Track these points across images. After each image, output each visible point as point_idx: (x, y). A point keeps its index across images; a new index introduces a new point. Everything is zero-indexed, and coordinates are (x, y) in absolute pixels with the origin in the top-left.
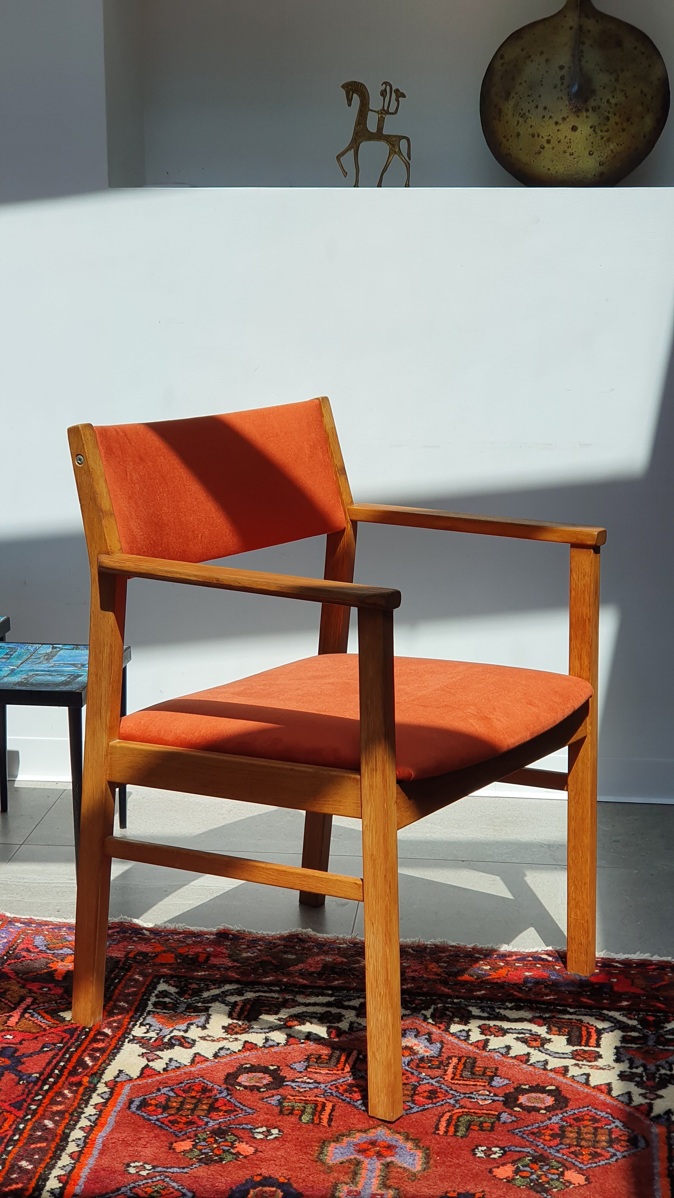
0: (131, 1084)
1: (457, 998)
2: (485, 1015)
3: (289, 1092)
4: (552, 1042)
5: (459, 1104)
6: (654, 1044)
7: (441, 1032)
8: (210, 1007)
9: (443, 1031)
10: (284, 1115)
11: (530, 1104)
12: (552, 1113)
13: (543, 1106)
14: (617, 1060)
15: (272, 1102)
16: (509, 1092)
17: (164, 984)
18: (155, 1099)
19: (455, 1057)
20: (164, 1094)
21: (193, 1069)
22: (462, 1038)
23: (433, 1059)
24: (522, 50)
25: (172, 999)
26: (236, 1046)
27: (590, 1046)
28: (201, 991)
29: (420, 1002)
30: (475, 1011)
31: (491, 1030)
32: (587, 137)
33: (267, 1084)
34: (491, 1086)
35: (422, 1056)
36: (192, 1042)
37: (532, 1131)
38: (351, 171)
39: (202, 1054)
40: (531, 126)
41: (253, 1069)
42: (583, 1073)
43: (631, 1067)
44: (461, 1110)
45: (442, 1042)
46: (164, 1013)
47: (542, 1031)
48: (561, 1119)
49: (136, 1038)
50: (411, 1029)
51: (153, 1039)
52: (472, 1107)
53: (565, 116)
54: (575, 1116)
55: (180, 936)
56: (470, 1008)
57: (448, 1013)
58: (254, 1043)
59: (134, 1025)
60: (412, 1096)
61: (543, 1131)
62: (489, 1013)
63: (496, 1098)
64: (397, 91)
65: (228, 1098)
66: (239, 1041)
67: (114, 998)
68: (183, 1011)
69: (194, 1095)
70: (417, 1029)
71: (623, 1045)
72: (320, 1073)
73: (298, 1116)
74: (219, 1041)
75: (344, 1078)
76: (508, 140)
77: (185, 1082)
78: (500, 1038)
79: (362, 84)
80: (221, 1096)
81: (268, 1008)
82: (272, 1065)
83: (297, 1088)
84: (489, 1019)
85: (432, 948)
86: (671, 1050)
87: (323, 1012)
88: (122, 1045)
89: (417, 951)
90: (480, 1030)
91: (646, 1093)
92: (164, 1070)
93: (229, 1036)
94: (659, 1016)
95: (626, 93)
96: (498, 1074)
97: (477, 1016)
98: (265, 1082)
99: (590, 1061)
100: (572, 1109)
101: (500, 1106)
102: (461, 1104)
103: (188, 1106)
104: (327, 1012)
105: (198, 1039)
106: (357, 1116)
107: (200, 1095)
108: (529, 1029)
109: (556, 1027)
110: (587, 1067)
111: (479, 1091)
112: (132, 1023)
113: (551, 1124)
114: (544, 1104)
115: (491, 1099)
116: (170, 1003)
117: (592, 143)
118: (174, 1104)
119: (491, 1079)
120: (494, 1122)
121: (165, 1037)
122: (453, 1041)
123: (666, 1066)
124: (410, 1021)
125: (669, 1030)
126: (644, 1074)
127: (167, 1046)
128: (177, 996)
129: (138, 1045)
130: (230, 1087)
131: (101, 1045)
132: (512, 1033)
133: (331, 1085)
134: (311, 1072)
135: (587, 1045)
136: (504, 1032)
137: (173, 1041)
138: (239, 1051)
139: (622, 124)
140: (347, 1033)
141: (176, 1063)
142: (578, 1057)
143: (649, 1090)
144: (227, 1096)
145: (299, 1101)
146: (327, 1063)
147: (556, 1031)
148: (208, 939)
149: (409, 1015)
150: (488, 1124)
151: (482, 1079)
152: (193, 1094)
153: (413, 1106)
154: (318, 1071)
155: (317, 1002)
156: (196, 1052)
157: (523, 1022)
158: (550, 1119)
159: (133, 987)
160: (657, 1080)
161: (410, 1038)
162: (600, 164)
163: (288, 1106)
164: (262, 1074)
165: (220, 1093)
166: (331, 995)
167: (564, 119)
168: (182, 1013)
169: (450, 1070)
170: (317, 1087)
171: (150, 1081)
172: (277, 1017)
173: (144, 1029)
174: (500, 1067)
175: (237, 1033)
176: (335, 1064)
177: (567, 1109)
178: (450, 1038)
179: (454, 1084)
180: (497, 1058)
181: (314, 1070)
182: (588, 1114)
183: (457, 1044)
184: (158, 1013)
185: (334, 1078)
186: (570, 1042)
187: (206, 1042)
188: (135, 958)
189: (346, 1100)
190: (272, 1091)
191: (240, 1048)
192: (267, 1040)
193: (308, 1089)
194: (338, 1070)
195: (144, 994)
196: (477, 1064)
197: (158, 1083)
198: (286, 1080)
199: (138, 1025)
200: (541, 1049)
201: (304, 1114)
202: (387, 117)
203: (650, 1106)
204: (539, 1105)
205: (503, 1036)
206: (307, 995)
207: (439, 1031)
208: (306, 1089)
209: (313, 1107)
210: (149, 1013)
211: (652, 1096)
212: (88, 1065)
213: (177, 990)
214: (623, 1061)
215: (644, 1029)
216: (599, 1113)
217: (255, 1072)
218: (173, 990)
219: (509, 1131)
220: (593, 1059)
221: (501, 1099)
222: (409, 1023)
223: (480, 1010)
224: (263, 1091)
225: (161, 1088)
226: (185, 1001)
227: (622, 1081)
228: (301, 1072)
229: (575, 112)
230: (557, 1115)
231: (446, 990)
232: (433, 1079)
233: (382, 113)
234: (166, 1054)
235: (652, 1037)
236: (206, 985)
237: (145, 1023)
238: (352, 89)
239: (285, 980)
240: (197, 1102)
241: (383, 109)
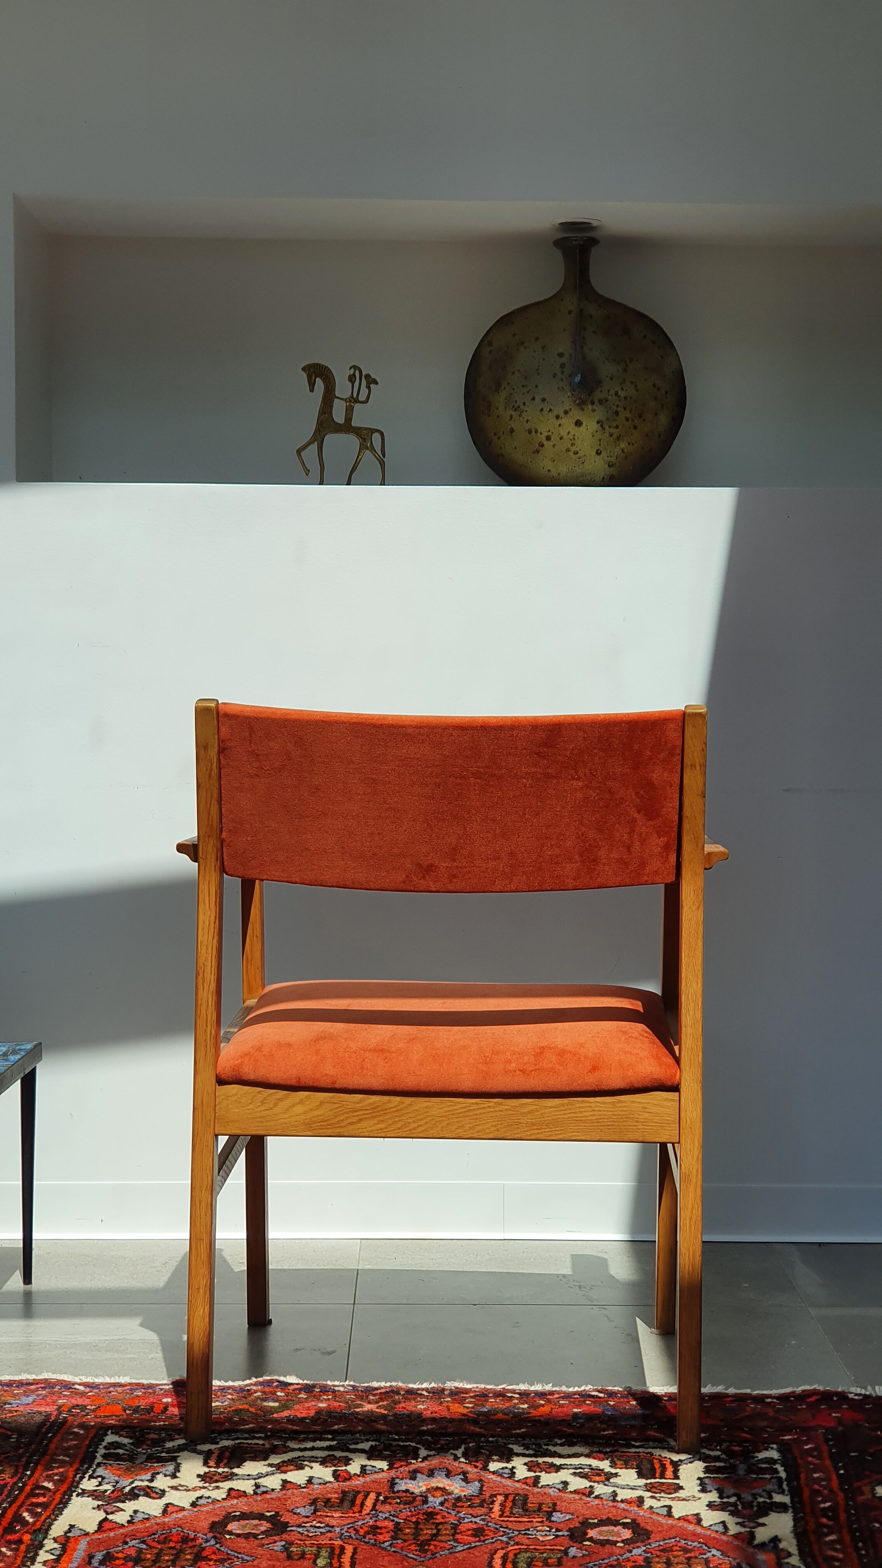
0: (88, 1539)
1: (492, 1436)
2: (531, 1452)
3: (296, 1537)
4: (620, 1476)
5: (514, 1541)
6: (745, 1473)
7: (480, 1471)
8: (178, 1456)
9: (481, 1469)
10: (293, 1559)
11: (602, 1538)
12: (632, 1546)
13: (619, 1539)
14: (704, 1490)
15: (276, 1548)
16: (575, 1527)
17: (113, 1435)
18: (123, 1553)
19: (500, 1494)
20: (133, 1546)
21: (166, 1520)
22: (506, 1476)
23: (473, 1498)
24: (514, 335)
25: (126, 1450)
26: (220, 1494)
27: (666, 1479)
28: (164, 1441)
29: (447, 1442)
30: (517, 1449)
31: (541, 1466)
32: (594, 433)
33: (265, 1531)
34: (551, 1521)
35: (457, 1496)
36: (160, 1492)
37: (610, 1564)
38: (315, 468)
39: (176, 1503)
40: (527, 421)
41: (244, 1516)
42: (662, 1505)
43: (721, 1497)
44: (517, 1547)
45: (480, 1481)
46: (118, 1464)
47: (605, 1465)
48: (644, 1551)
49: (86, 1491)
50: (440, 1468)
51: (109, 1492)
52: (531, 1544)
53: (567, 409)
54: (661, 1548)
55: (125, 1388)
56: (511, 1446)
57: (483, 1451)
58: (242, 1489)
59: (82, 1478)
60: (453, 1535)
61: (623, 1564)
62: (534, 1450)
63: (560, 1533)
64: (368, 376)
65: (218, 1546)
66: (221, 1490)
67: (50, 1452)
68: (143, 1462)
69: (173, 1546)
70: (446, 1468)
71: (707, 1475)
72: (332, 1516)
73: (311, 1561)
74: (195, 1491)
75: (364, 1520)
76: (499, 438)
77: (159, 1532)
78: (553, 1474)
79: (326, 367)
80: (208, 1544)
81: (252, 1455)
82: (268, 1512)
83: (306, 1533)
84: (536, 1456)
85: (451, 1389)
86: (767, 1478)
87: (324, 1456)
88: (69, 1499)
89: (433, 1393)
90: (526, 1467)
91: (744, 1522)
92: (129, 1522)
93: (207, 1485)
94: (746, 1446)
95: (636, 386)
96: (558, 1509)
97: (520, 1453)
98: (263, 1529)
99: (670, 1494)
100: (656, 1541)
101: (567, 1542)
102: (516, 1541)
103: (167, 1558)
104: (329, 1456)
105: (167, 1489)
106: (386, 1558)
107: (180, 1546)
108: (588, 1464)
109: (621, 1460)
110: (666, 1499)
111: (537, 1527)
112: (78, 1476)
113: (632, 1556)
114: (621, 1537)
115: (553, 1535)
116: (124, 1454)
117: (600, 440)
118: (149, 1556)
119: (549, 1515)
120: (561, 1558)
121: (124, 1487)
122: (494, 1479)
123: (764, 1494)
124: (437, 1461)
125: (761, 1459)
126: (738, 1503)
127: (129, 1497)
128: (132, 1447)
129: (90, 1499)
130: (218, 1535)
131: (41, 1500)
132: (568, 1469)
133: (348, 1528)
134: (321, 1515)
135: (662, 1476)
136: (558, 1468)
137: (136, 1491)
138: (223, 1499)
139: (633, 421)
140: (359, 1476)
141: (143, 1514)
142: (654, 1490)
143: (747, 1519)
144: (216, 1544)
145: (310, 1545)
146: (339, 1507)
147: (622, 1465)
148: (161, 1389)
149: (434, 1455)
150: (552, 1560)
151: (538, 1515)
152: (172, 1544)
153: (456, 1544)
154: (329, 1514)
155: (316, 1446)
156: (167, 1502)
157: (579, 1457)
158: (630, 1551)
159: (72, 1440)
160: (755, 1508)
161: (440, 1478)
162: (609, 466)
163: (297, 1550)
164: (257, 1521)
165: (206, 1542)
166: (332, 1440)
167: (566, 412)
168: (142, 1463)
169: (497, 1508)
170: (330, 1531)
171: (112, 1534)
172: (266, 1463)
173: (95, 1482)
174: (558, 1503)
175: (217, 1481)
176: (349, 1507)
177: (650, 1541)
178: (491, 1476)
179: (503, 1521)
180: (552, 1493)
181: (325, 1514)
182: (676, 1546)
183: (501, 1482)
184: (110, 1465)
185: (350, 1521)
186: (640, 1475)
187: (178, 1492)
188: (70, 1411)
189: (369, 1542)
190: (275, 1537)
191: (224, 1496)
192: (257, 1486)
193: (319, 1534)
194: (354, 1513)
195: (89, 1446)
196: (529, 1501)
197: (123, 1536)
198: (289, 1525)
199: (87, 1478)
200: (606, 1483)
201: (319, 1558)
202: (357, 406)
203: (752, 1535)
204: (615, 1539)
205: (556, 1472)
206: (300, 1441)
207: (475, 1470)
208: (317, 1534)
209: (329, 1551)
210: (99, 1465)
211: (752, 1525)
212: (27, 1521)
213: (131, 1441)
214: (710, 1491)
215: (730, 1458)
216: (690, 1543)
217: (248, 1520)
218: (126, 1441)
219: (581, 1565)
220: (673, 1491)
221: (566, 1533)
222: (436, 1463)
223: (522, 1448)
224: (262, 1538)
225: (129, 1540)
226: (144, 1451)
227: (712, 1510)
228: (308, 1517)
229: (578, 405)
230: (638, 1547)
231: (477, 1429)
232: (475, 1517)
233: (350, 401)
234: (130, 1506)
235: (742, 1466)
236: (167, 1435)
237: (95, 1475)
238: (314, 372)
239: (270, 1427)
240: (178, 1553)
241: (352, 397)
